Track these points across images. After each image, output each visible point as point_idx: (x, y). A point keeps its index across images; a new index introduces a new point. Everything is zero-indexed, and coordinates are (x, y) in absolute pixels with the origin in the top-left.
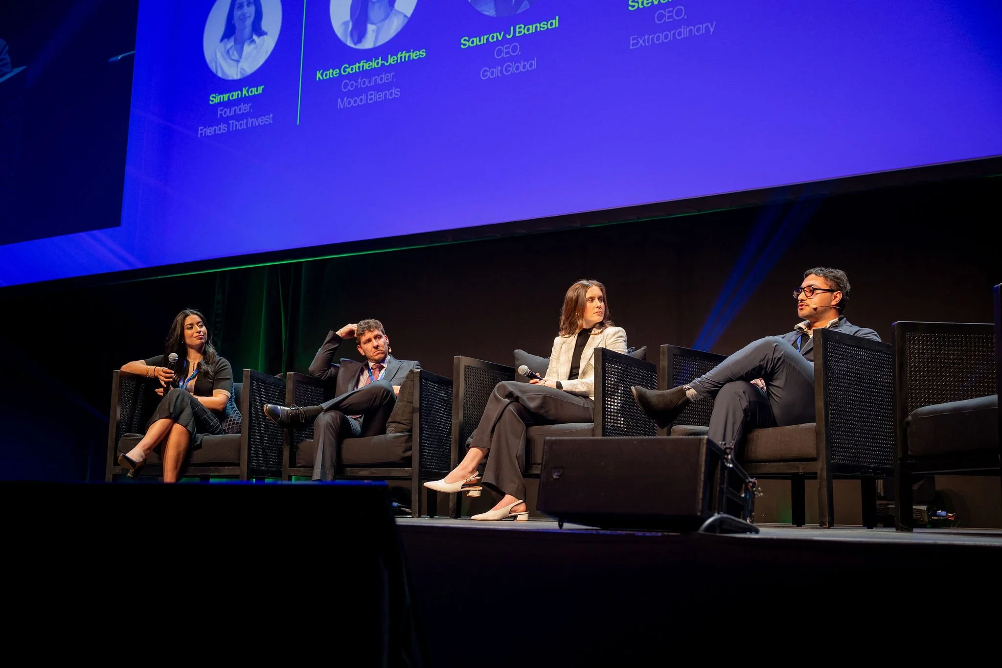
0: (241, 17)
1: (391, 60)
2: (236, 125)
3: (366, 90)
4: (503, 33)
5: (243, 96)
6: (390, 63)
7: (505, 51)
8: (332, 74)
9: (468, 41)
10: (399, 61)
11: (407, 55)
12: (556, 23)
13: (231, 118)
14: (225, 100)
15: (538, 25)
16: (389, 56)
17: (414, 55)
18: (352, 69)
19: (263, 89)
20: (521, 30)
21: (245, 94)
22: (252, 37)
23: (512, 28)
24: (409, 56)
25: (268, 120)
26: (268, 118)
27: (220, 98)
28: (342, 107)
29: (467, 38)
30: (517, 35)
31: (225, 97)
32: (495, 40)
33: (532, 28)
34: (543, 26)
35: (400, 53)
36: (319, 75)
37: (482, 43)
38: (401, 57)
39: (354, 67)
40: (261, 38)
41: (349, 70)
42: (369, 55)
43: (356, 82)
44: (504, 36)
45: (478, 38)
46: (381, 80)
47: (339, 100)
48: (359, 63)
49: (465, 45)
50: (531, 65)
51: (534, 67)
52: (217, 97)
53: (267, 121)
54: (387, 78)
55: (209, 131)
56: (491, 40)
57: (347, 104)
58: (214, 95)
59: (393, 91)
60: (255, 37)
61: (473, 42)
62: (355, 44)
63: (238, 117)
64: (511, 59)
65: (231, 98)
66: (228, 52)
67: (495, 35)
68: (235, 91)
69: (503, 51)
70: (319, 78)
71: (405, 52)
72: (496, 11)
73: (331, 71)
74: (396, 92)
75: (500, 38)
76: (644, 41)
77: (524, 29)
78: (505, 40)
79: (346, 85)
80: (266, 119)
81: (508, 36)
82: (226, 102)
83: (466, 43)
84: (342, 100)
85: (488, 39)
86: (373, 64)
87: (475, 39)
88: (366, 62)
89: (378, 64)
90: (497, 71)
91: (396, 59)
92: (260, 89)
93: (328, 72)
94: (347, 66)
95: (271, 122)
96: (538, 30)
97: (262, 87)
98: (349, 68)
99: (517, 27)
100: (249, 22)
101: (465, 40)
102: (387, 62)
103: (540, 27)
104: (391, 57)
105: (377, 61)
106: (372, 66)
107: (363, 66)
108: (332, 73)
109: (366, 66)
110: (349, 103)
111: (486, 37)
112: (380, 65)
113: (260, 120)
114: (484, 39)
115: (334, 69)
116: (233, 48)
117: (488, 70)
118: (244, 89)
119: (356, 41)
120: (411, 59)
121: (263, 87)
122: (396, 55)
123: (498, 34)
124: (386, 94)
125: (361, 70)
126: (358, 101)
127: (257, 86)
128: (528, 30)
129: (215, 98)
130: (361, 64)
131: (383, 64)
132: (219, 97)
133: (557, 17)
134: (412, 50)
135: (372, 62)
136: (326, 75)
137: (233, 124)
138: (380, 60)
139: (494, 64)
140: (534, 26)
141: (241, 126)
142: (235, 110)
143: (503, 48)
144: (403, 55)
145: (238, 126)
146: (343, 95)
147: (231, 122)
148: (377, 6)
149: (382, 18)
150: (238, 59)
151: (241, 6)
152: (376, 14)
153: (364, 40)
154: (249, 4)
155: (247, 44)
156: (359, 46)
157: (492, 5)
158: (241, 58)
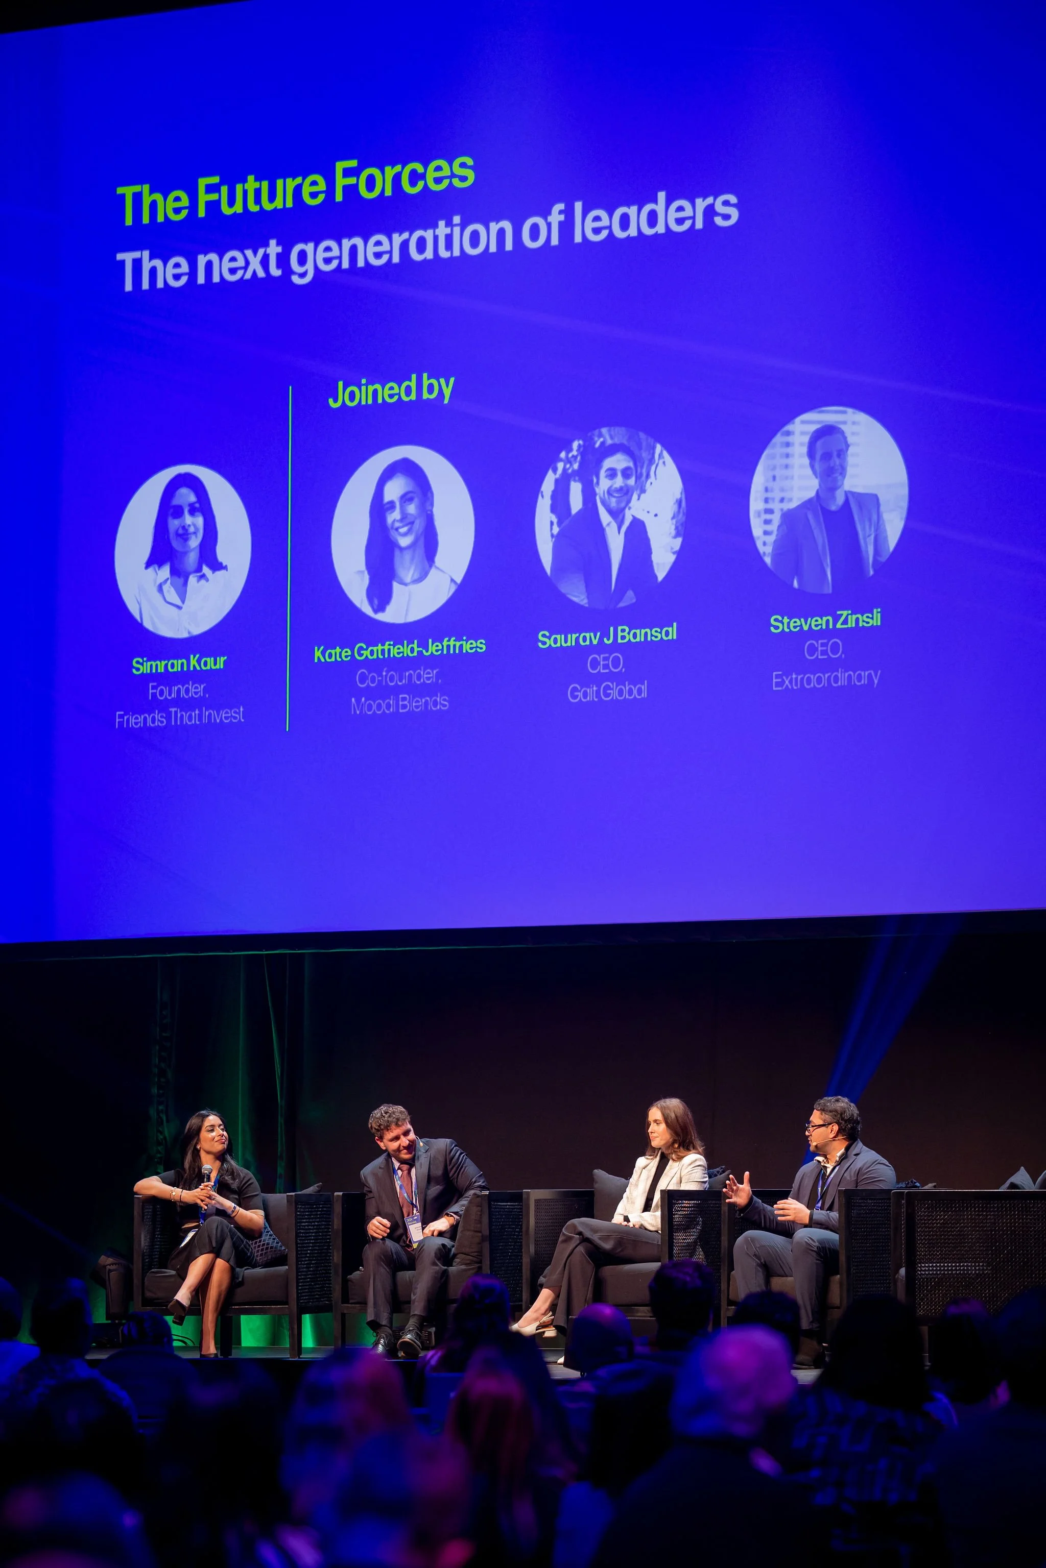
0: (181, 531)
1: (433, 648)
2: (182, 716)
3: (397, 690)
4: (599, 634)
5: (192, 668)
6: (432, 653)
7: (602, 663)
8: (340, 657)
9: (549, 638)
10: (445, 652)
11: (458, 644)
12: (672, 632)
13: (172, 703)
14: (159, 671)
15: (648, 630)
16: (430, 641)
17: (468, 646)
18: (372, 653)
19: (225, 662)
20: (626, 634)
21: (194, 666)
22: (199, 569)
23: (612, 629)
24: (461, 646)
25: (237, 716)
26: (235, 712)
27: (151, 666)
28: (358, 712)
29: (547, 634)
30: (620, 641)
31: (160, 666)
32: (588, 643)
33: (640, 635)
34: (656, 634)
35: (446, 639)
36: (318, 654)
37: (569, 644)
38: (448, 646)
39: (375, 649)
40: (217, 574)
41: (366, 653)
42: (399, 633)
43: (380, 675)
44: (601, 640)
45: (563, 636)
46: (419, 678)
47: (353, 700)
48: (383, 645)
49: (544, 643)
50: (640, 692)
51: (645, 694)
52: (145, 663)
53: (235, 718)
54: (429, 676)
55: (135, 721)
56: (582, 643)
57: (365, 708)
58: (141, 660)
59: (438, 700)
60: (206, 570)
61: (555, 641)
62: (376, 611)
63: (186, 704)
64: (612, 677)
65: (170, 669)
66: (160, 589)
67: (588, 635)
68: (177, 657)
69: (599, 664)
70: (319, 658)
71: (454, 638)
72: (588, 598)
73: (338, 650)
74: (442, 703)
75: (595, 642)
76: (791, 681)
77: (629, 633)
78: (601, 647)
79: (363, 679)
80: (233, 715)
81: (605, 639)
82: (161, 673)
83: (547, 640)
84: (358, 702)
85: (577, 639)
86: (406, 651)
87: (558, 637)
88: (394, 645)
89: (412, 650)
90: (592, 692)
91: (440, 647)
92: (221, 660)
93: (333, 652)
94: (365, 647)
95: (243, 720)
96: (649, 639)
97: (223, 659)
98: (366, 649)
99: (620, 628)
100: (194, 542)
101: (544, 636)
102: (427, 651)
103: (652, 635)
104: (432, 644)
105: (410, 646)
106: (403, 652)
107: (389, 650)
108: (340, 654)
109: (394, 652)
110: (370, 707)
111: (574, 636)
112: (415, 654)
113: (223, 715)
114: (572, 639)
115: (342, 648)
116: (169, 582)
117: (579, 688)
118: (192, 656)
119: (376, 608)
120: (464, 651)
121: (226, 658)
122: (441, 642)
123: (592, 634)
124: (426, 702)
125: (386, 656)
126: (384, 706)
127: (215, 655)
128: (635, 636)
129: (142, 664)
130: (386, 647)
131: (420, 653)
132: (149, 663)
133: (675, 624)
134: (465, 638)
135: (403, 647)
136: (330, 656)
137: (176, 712)
138: (415, 645)
139: (588, 680)
140: (643, 631)
141: (190, 718)
142: (179, 691)
143: (600, 658)
144: (452, 643)
145: (186, 720)
146: (359, 694)
147: (173, 710)
148: (407, 556)
149: (416, 576)
150: (179, 602)
151: (178, 512)
152: (406, 568)
153: (390, 609)
154: (193, 511)
155: (192, 579)
156: (381, 617)
157: (582, 587)
158: (183, 602)
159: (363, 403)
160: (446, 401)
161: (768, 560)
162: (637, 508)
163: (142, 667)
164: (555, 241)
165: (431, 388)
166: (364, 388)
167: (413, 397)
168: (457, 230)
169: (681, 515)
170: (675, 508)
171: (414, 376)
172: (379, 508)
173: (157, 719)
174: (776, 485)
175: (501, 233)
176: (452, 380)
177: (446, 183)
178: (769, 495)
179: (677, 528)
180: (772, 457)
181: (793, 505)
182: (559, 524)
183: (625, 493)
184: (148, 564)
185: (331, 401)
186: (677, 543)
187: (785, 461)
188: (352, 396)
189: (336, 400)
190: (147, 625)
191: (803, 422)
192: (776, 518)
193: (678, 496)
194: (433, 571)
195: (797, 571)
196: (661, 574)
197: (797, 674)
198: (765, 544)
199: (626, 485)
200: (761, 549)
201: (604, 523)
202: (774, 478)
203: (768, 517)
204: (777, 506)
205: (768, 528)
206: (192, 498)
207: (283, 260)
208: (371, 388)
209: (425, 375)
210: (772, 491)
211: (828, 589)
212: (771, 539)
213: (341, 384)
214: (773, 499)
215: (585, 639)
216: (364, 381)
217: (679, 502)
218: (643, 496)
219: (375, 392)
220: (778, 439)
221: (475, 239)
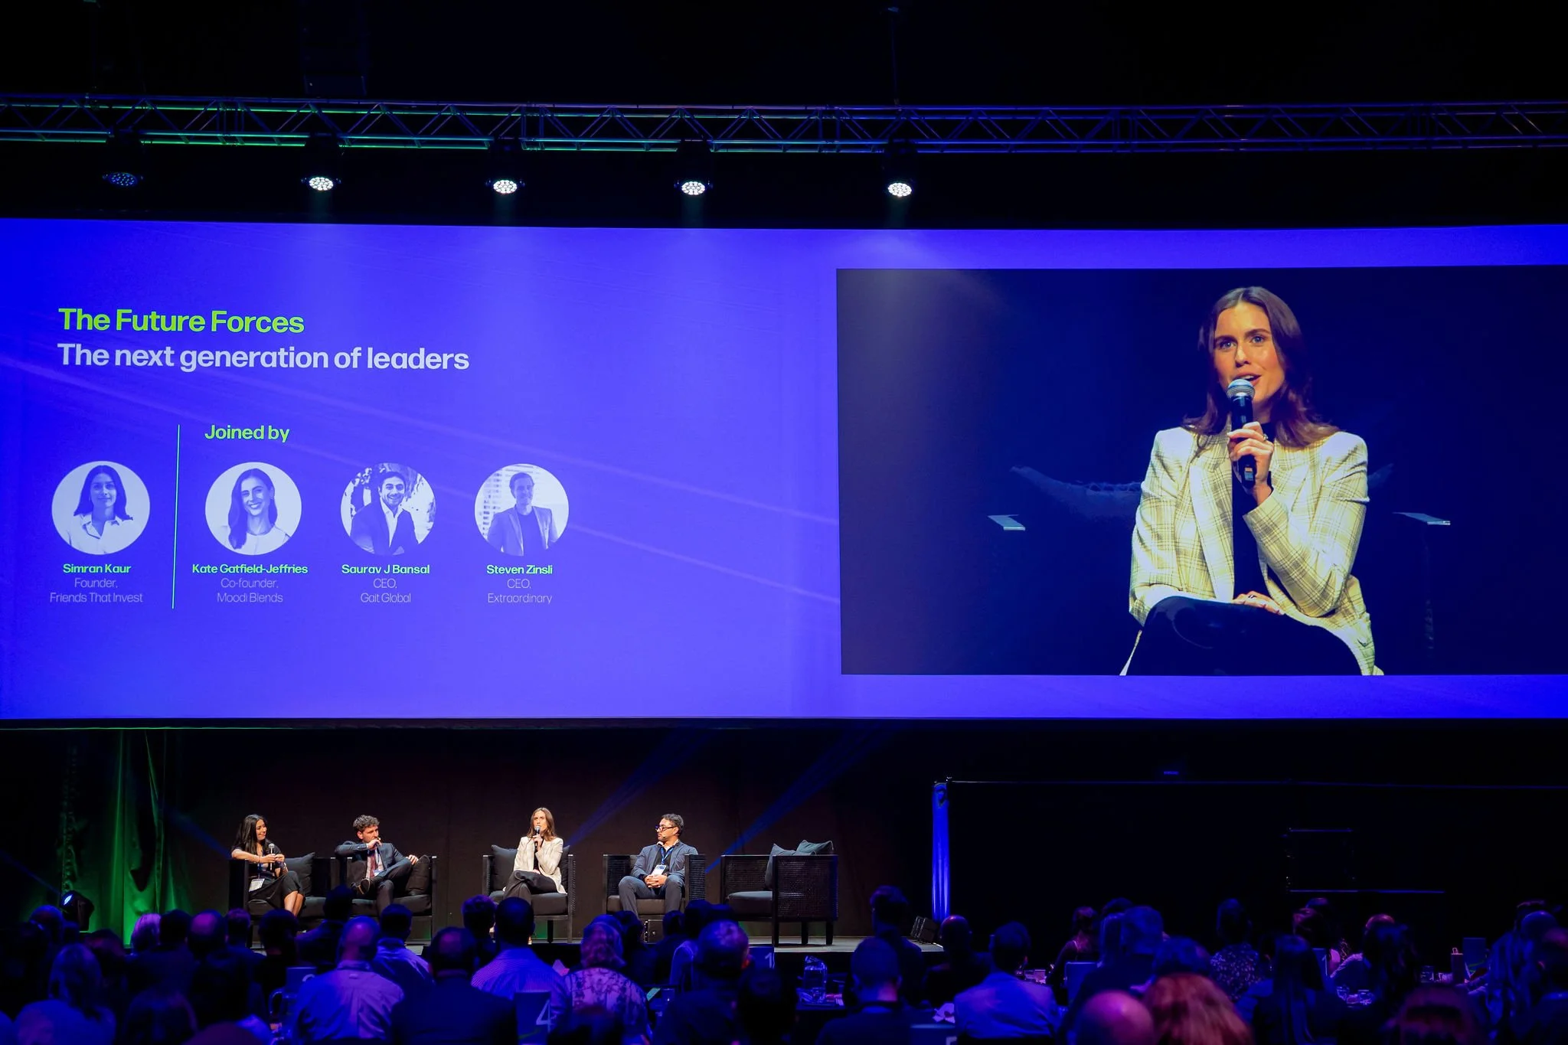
0: (101, 497)
1: (273, 570)
2: (98, 598)
3: (248, 591)
4: (380, 568)
5: (106, 571)
6: (272, 572)
7: (383, 583)
8: (210, 570)
9: (349, 568)
10: (281, 572)
11: (289, 568)
12: (427, 570)
13: (92, 590)
14: (82, 571)
15: (412, 568)
16: (271, 565)
17: (295, 570)
18: (232, 570)
19: (129, 569)
20: (397, 569)
21: (108, 571)
22: (114, 518)
23: (389, 566)
24: (291, 570)
25: (138, 599)
27: (77, 569)
28: (222, 600)
29: (348, 565)
30: (394, 572)
31: (84, 569)
32: (374, 572)
33: (407, 570)
34: (417, 570)
35: (283, 564)
36: (195, 568)
37: (362, 572)
38: (283, 569)
39: (234, 567)
40: (125, 521)
41: (228, 570)
42: (250, 560)
43: (237, 581)
44: (382, 571)
45: (358, 567)
46: (263, 584)
47: (218, 594)
48: (239, 565)
50: (406, 599)
51: (409, 600)
52: (72, 567)
53: (136, 599)
54: (270, 584)
55: (65, 598)
56: (370, 572)
57: (227, 599)
58: (69, 565)
59: (276, 596)
60: (117, 519)
61: (353, 570)
62: (235, 548)
63: (102, 590)
64: (388, 590)
65: (90, 571)
66: (85, 527)
67: (373, 568)
68: (96, 564)
69: (381, 582)
70: (195, 571)
71: (286, 565)
72: (374, 549)
73: (209, 567)
74: (279, 598)
75: (378, 572)
76: (499, 599)
77: (400, 569)
78: (382, 574)
79: (225, 583)
80: (135, 597)
81: (385, 571)
82: (84, 573)
83: (347, 569)
84: (222, 595)
85: (367, 570)
86: (255, 569)
87: (355, 568)
88: (247, 566)
89: (259, 570)
90: (376, 598)
91: (278, 569)
92: (127, 569)
93: (205, 567)
94: (226, 565)
95: (141, 601)
96: (412, 572)
98: (228, 567)
99: (394, 566)
100: (110, 504)
101: (346, 567)
102: (269, 570)
103: (414, 570)
104: (272, 567)
105: (257, 567)
106: (252, 571)
107: (243, 569)
109: (247, 570)
110: (230, 598)
111: (365, 568)
112: (261, 572)
113: (128, 597)
114: (363, 570)
115: (211, 566)
116: (91, 523)
117: (368, 594)
118: (106, 565)
119: (235, 546)
120: (293, 572)
121: (130, 567)
122: (278, 566)
123: (376, 568)
124: (268, 597)
125: (241, 571)
126: (239, 598)
127: (123, 565)
128: (403, 570)
129: (70, 567)
130: (242, 567)
131: (264, 571)
132: (75, 567)
133: (428, 566)
134: (294, 565)
135: (253, 567)
136: (203, 570)
137: (94, 595)
138: (261, 567)
139: (373, 591)
140: (409, 568)
141: (104, 599)
142: (96, 583)
143: (382, 580)
144: (285, 567)
145: (101, 599)
146: (222, 591)
147: (92, 594)
148: (257, 520)
149: (263, 531)
150: (98, 535)
151: (99, 486)
152: (256, 526)
153: (243, 547)
154: (109, 486)
155: (108, 524)
156: (238, 551)
157: (371, 543)
158: (101, 535)
159: (229, 437)
160: (284, 441)
161: (486, 537)
162: (405, 505)
163: (70, 569)
164: (355, 365)
165: (274, 434)
166: (229, 430)
167: (262, 437)
168: (292, 355)
169: (433, 511)
170: (429, 507)
171: (263, 427)
172: (238, 494)
173: (82, 598)
174: (491, 500)
175: (321, 359)
176: (288, 431)
177: (285, 329)
178: (486, 505)
179: (430, 517)
180: (488, 486)
181: (502, 510)
182: (356, 510)
183: (399, 498)
184: (76, 513)
185: (206, 435)
186: (431, 525)
187: (496, 489)
188: (221, 434)
189: (210, 435)
190: (75, 545)
191: (507, 470)
192: (491, 517)
193: (432, 501)
194: (273, 530)
195: (503, 544)
196: (420, 540)
197: (503, 595)
198: (484, 529)
199: (399, 493)
200: (482, 531)
201: (385, 511)
202: (490, 496)
203: (486, 515)
204: (492, 512)
205: (486, 521)
206: (109, 479)
207: (175, 358)
208: (234, 431)
209: (270, 427)
210: (488, 502)
211: (522, 554)
212: (488, 527)
213: (213, 427)
214: (489, 507)
215: (372, 570)
216: (229, 426)
217: (432, 504)
218: (409, 500)
219: (237, 433)
220: (492, 477)
221: (304, 360)
